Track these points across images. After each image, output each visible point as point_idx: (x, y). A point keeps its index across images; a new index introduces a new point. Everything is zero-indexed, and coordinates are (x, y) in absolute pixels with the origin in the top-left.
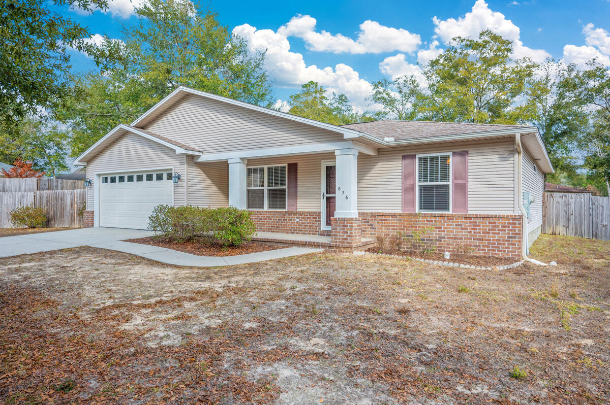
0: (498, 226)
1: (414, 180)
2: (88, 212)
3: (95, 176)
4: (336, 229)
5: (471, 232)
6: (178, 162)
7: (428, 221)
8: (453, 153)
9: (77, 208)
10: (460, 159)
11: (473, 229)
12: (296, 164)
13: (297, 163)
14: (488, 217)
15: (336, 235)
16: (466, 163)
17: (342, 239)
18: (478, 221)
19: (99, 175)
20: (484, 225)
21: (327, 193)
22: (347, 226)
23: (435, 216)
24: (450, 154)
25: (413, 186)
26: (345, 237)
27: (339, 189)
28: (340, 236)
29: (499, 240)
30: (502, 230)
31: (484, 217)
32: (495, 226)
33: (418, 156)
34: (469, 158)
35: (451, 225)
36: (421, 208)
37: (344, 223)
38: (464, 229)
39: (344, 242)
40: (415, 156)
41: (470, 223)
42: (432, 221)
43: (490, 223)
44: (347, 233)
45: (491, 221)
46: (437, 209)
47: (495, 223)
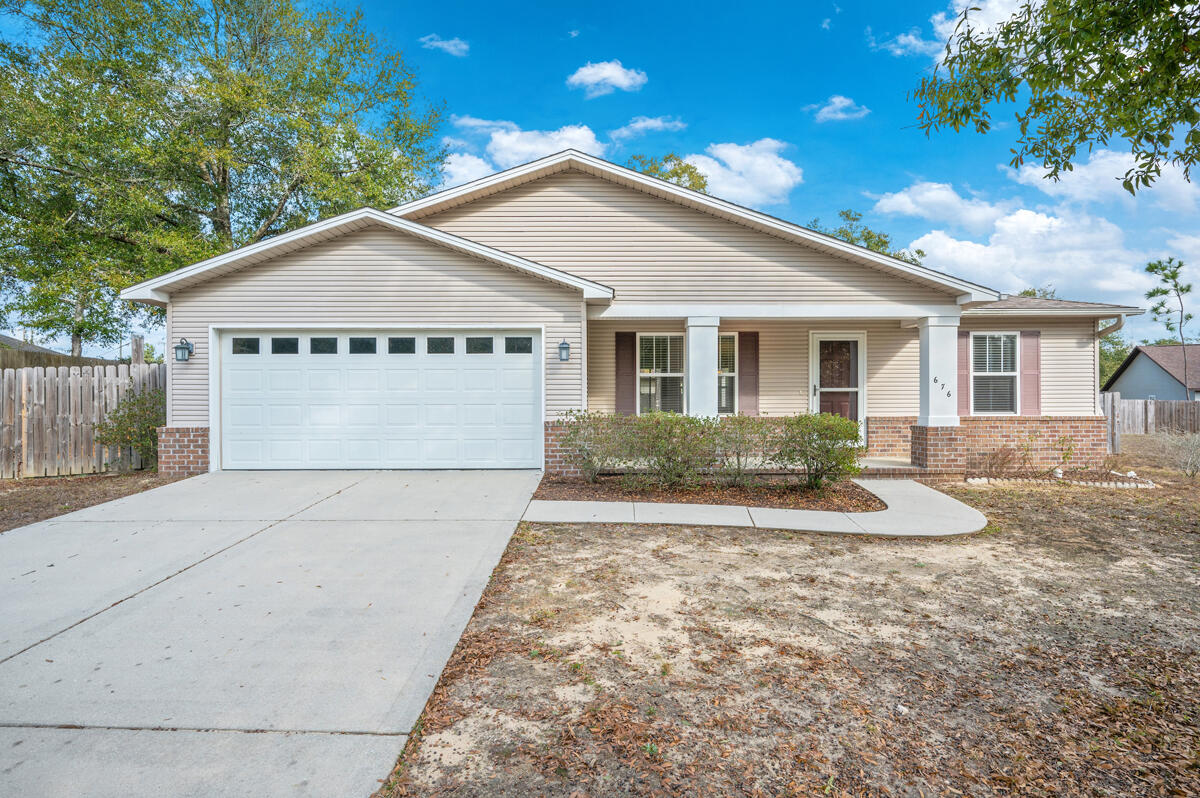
0: (1081, 431)
1: (967, 369)
2: (170, 432)
3: (212, 335)
4: (937, 445)
5: (1048, 441)
6: (562, 314)
7: (991, 427)
8: (1021, 332)
9: (30, 420)
10: (1031, 341)
11: (1050, 436)
12: (755, 335)
13: (757, 333)
14: (1071, 420)
15: (937, 455)
16: (1038, 347)
17: (948, 461)
18: (1056, 425)
19: (220, 332)
20: (1065, 431)
21: (821, 386)
22: (956, 439)
23: (1000, 420)
24: (1018, 334)
25: (967, 376)
26: (953, 457)
27: (935, 381)
28: (943, 455)
29: (1082, 449)
30: (1084, 436)
31: (1063, 420)
32: (1078, 432)
33: (972, 334)
34: (1042, 341)
35: (1022, 432)
36: (977, 409)
37: (951, 434)
38: (1041, 436)
39: (950, 466)
40: (968, 333)
41: (1047, 428)
42: (997, 427)
43: (1071, 427)
44: (956, 450)
45: (1073, 424)
46: (995, 409)
47: (1077, 427)
